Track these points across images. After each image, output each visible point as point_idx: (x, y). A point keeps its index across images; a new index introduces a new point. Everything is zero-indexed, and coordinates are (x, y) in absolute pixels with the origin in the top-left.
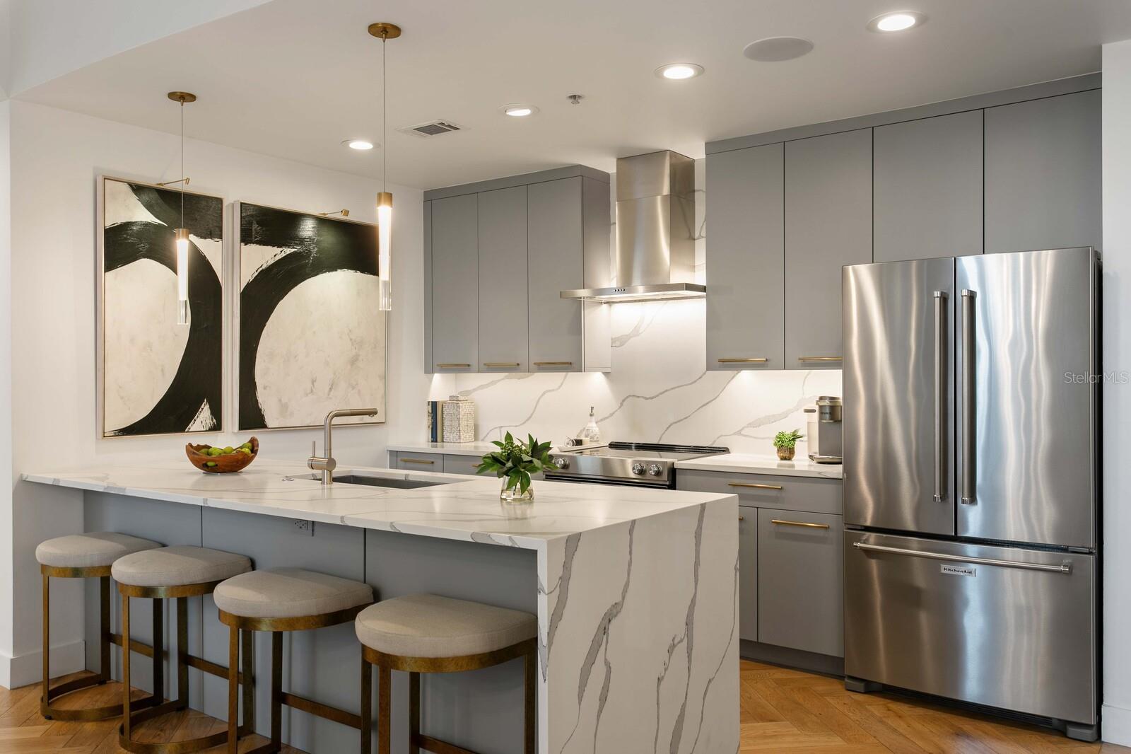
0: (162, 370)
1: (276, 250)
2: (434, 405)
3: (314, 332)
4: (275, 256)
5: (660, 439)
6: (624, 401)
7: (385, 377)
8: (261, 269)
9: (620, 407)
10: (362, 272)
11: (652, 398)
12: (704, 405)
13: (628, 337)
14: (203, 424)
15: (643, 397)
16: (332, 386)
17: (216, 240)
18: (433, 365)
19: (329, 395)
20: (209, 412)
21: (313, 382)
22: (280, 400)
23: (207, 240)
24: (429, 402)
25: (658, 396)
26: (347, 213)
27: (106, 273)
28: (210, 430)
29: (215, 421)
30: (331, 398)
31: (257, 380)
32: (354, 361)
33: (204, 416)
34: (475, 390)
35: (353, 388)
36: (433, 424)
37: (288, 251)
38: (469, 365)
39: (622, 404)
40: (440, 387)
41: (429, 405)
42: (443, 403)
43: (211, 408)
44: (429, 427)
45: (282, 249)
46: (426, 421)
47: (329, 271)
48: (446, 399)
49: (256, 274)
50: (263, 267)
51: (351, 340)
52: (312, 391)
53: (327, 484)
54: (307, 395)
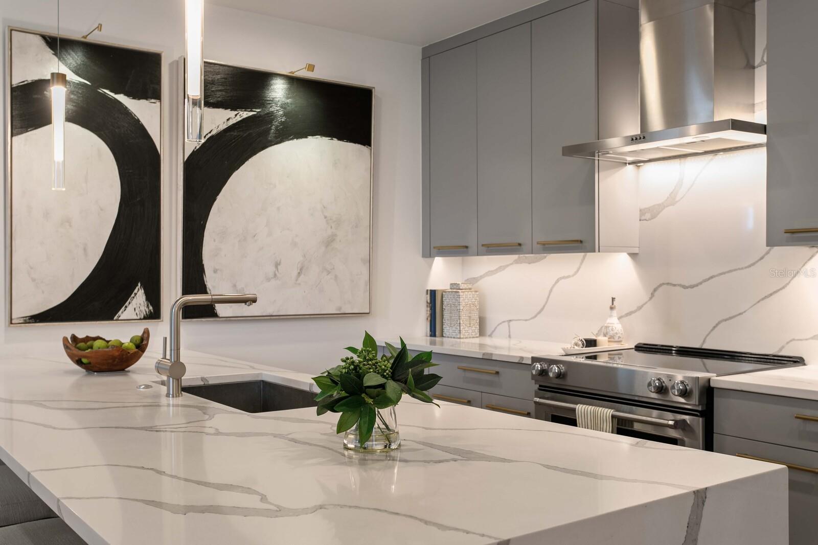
0: (85, 249)
1: (230, 114)
2: (433, 293)
3: (279, 208)
4: (228, 120)
5: (704, 341)
6: (655, 290)
7: (370, 262)
8: (209, 135)
9: (651, 298)
10: (340, 139)
11: (692, 287)
12: (766, 297)
13: (660, 208)
14: (137, 311)
15: (680, 285)
16: (301, 270)
17: (153, 101)
18: (431, 249)
19: (297, 280)
20: (144, 297)
21: (277, 265)
22: (235, 286)
23: (141, 100)
24: (427, 290)
25: (701, 283)
26: (311, 68)
27: (14, 138)
28: (145, 318)
29: (151, 308)
30: (299, 284)
31: (205, 262)
32: (329, 242)
33: (138, 301)
34: (482, 277)
35: (329, 273)
36: (431, 315)
37: (245, 114)
38: (467, 247)
39: (652, 295)
40: (441, 273)
41: (427, 294)
42: (444, 291)
43: (146, 293)
44: (427, 319)
45: (236, 112)
46: (423, 313)
47: (297, 138)
48: (447, 287)
49: (204, 140)
50: (214, 133)
51: (326, 217)
52: (275, 275)
53: (173, 397)
54: (268, 280)
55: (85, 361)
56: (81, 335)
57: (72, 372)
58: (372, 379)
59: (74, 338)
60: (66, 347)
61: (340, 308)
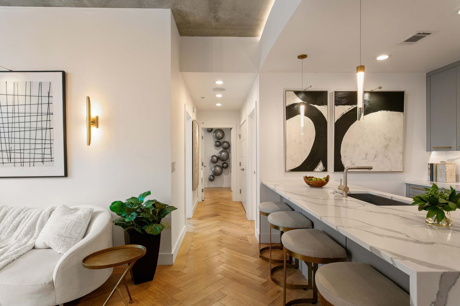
0: (305, 151)
1: (350, 107)
2: (432, 165)
3: (367, 136)
4: (349, 109)
7: (403, 153)
8: (343, 114)
10: (390, 111)
14: (320, 169)
16: (375, 156)
17: (325, 106)
18: (430, 148)
19: (374, 160)
21: (366, 155)
22: (351, 162)
23: (322, 106)
24: (429, 164)
26: (380, 88)
27: (287, 121)
28: (322, 171)
29: (324, 168)
30: (375, 161)
31: (342, 154)
32: (386, 147)
33: (321, 166)
34: (456, 159)
35: (386, 157)
36: (431, 173)
37: (355, 106)
38: (451, 147)
40: (435, 157)
41: (429, 165)
42: (436, 165)
43: (323, 164)
44: (429, 174)
45: (352, 106)
46: (427, 172)
47: (374, 112)
48: (439, 162)
49: (341, 116)
50: (344, 113)
51: (385, 138)
52: (366, 158)
53: (345, 197)
54: (363, 160)
55: (310, 184)
56: (308, 176)
57: (306, 187)
58: (442, 201)
59: (306, 177)
60: (305, 180)
61: (391, 170)
